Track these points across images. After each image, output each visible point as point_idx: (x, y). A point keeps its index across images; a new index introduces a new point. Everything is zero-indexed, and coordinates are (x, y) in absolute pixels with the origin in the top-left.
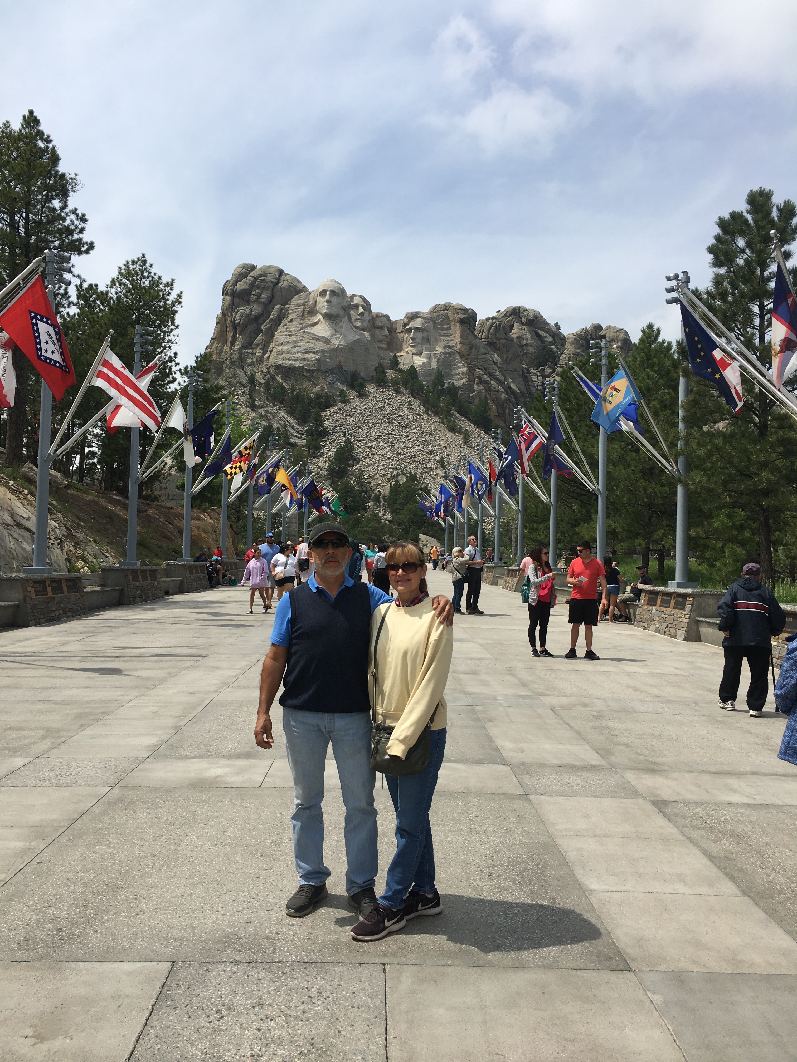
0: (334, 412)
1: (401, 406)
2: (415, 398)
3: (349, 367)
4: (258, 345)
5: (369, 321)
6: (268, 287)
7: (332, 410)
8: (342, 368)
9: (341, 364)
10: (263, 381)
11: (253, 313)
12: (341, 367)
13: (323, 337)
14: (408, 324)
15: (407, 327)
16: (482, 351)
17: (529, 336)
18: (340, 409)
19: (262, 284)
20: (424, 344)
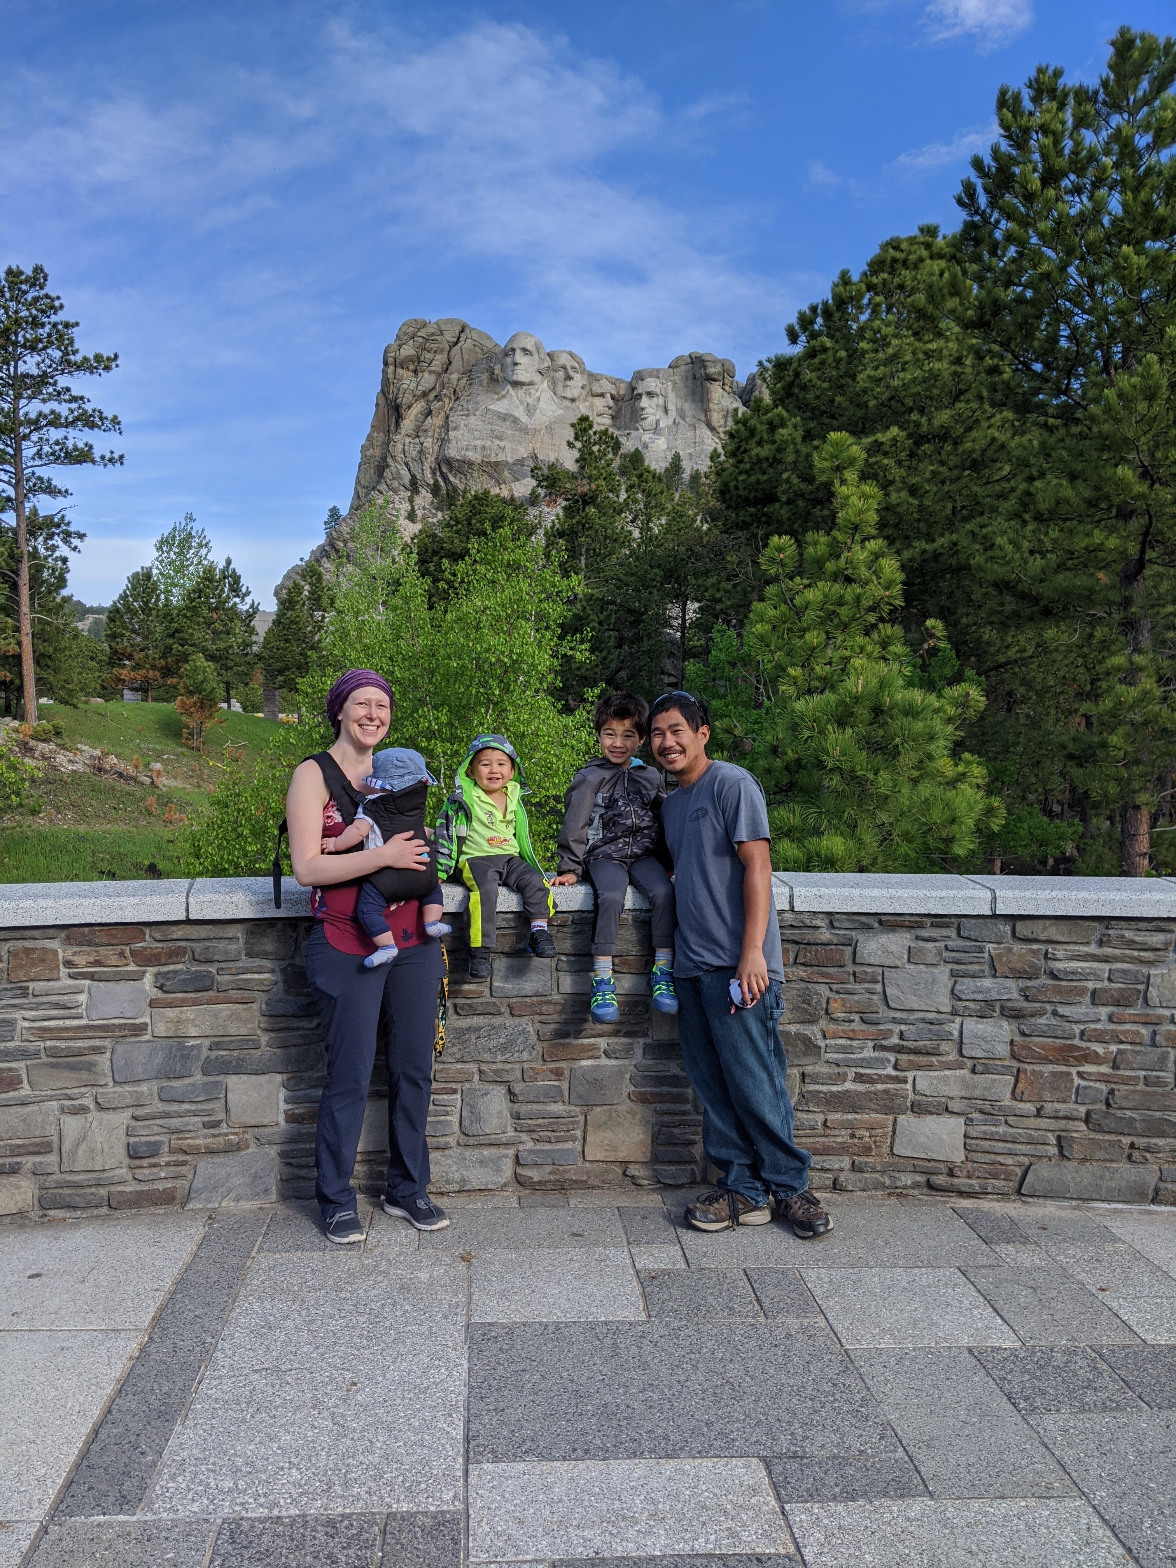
3: (548, 456)
4: (426, 431)
6: (442, 350)
8: (536, 458)
9: (535, 451)
10: (430, 482)
11: (420, 388)
12: (535, 455)
13: (511, 415)
15: (635, 392)
19: (434, 347)
20: (660, 414)
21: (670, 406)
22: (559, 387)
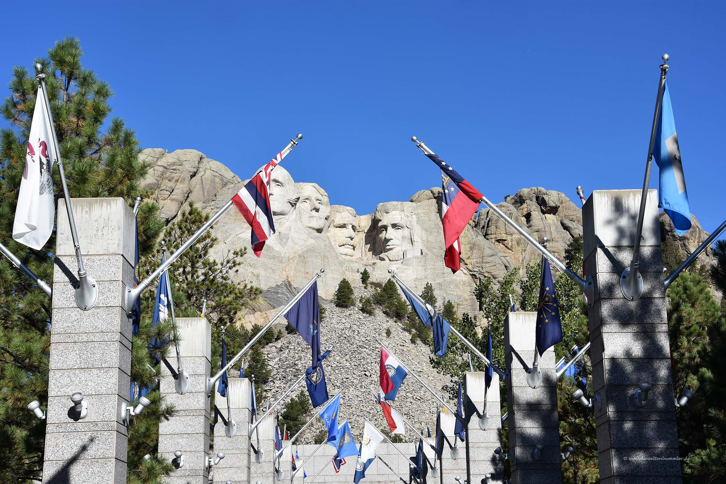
0: (281, 347)
1: (377, 335)
2: (396, 322)
3: (302, 284)
5: (326, 219)
7: (279, 346)
8: (290, 285)
9: (290, 279)
12: (289, 282)
14: (381, 220)
15: (380, 224)
16: (487, 251)
17: (553, 229)
18: (290, 343)
19: (176, 176)
20: (407, 246)
21: (415, 238)
22: (305, 217)
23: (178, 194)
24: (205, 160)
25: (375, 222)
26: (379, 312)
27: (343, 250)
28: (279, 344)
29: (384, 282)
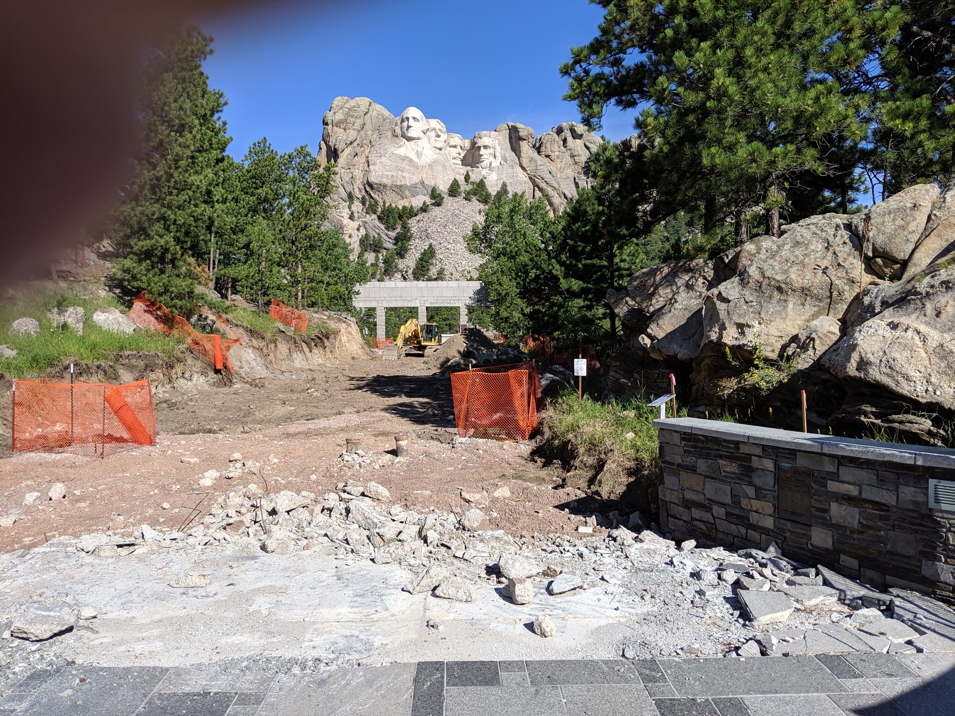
0: (419, 220)
1: (474, 213)
2: (484, 206)
3: (430, 182)
4: (354, 165)
5: (444, 142)
6: (360, 116)
10: (360, 197)
11: (349, 139)
13: (407, 157)
14: (477, 143)
15: (477, 145)
16: (539, 163)
18: (424, 218)
19: (355, 114)
20: (492, 159)
21: (498, 154)
22: (432, 141)
23: (357, 126)
24: (373, 104)
25: (473, 143)
26: (474, 199)
27: (454, 161)
28: (417, 218)
29: (478, 181)
